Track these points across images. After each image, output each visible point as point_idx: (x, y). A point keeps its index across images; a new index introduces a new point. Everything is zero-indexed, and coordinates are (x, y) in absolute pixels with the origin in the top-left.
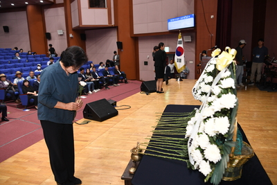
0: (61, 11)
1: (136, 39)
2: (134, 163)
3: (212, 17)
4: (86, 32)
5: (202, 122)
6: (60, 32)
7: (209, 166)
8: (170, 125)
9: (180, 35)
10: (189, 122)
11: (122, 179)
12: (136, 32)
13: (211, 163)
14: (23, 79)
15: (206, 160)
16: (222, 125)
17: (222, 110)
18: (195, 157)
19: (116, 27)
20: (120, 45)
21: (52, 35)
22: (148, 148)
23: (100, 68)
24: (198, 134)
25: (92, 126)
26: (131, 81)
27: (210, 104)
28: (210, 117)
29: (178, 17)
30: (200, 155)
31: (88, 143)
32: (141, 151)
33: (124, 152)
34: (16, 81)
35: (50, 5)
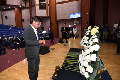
0: (28, 10)
1: (58, 22)
2: (57, 72)
5: (85, 56)
6: (28, 19)
7: (88, 74)
8: (72, 57)
9: (75, 20)
10: (80, 56)
11: (52, 78)
12: (58, 19)
13: (89, 73)
14: (13, 37)
15: (87, 72)
16: (94, 58)
17: (93, 51)
18: (82, 70)
19: (50, 17)
20: (51, 24)
21: (24, 20)
22: (63, 66)
24: (84, 61)
26: (55, 38)
27: (88, 48)
28: (88, 54)
29: (74, 13)
32: (60, 67)
33: (53, 67)
34: (9, 38)
35: (24, 8)
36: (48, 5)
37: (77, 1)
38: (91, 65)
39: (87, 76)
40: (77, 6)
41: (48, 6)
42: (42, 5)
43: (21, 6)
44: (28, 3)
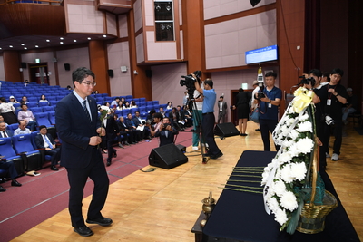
0: (125, 45)
1: (209, 75)
2: (205, 215)
3: (298, 47)
4: (152, 68)
5: (279, 170)
6: (124, 69)
7: (285, 215)
9: (260, 69)
10: (266, 169)
11: (192, 231)
12: (209, 66)
13: (288, 211)
15: (282, 208)
16: (299, 171)
17: (299, 155)
18: (271, 205)
19: (185, 62)
21: (115, 73)
23: (168, 108)
24: (275, 180)
25: (159, 174)
27: (287, 149)
28: (287, 163)
29: (258, 49)
30: (276, 203)
31: (154, 192)
32: (213, 201)
35: (114, 39)
36: (181, 28)
37: (264, 13)
38: (292, 191)
39: (281, 218)
40: (267, 26)
41: (181, 32)
42: (163, 27)
43: (107, 34)
44: (126, 25)
